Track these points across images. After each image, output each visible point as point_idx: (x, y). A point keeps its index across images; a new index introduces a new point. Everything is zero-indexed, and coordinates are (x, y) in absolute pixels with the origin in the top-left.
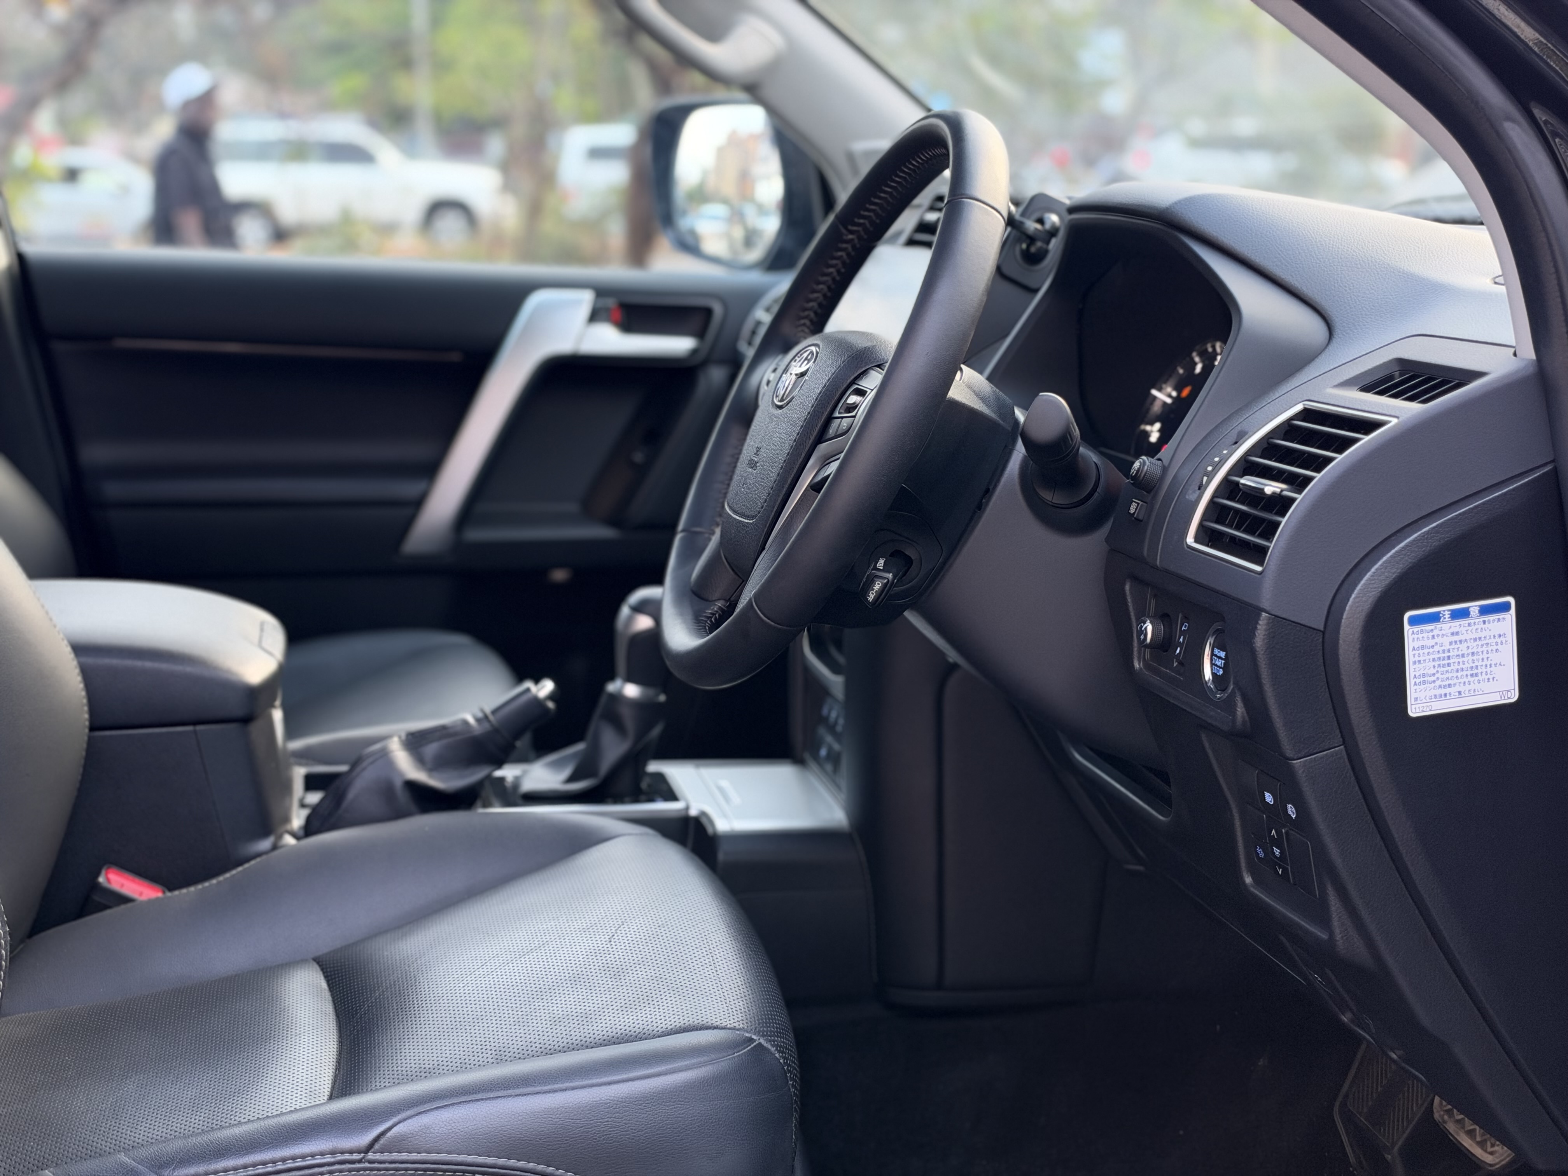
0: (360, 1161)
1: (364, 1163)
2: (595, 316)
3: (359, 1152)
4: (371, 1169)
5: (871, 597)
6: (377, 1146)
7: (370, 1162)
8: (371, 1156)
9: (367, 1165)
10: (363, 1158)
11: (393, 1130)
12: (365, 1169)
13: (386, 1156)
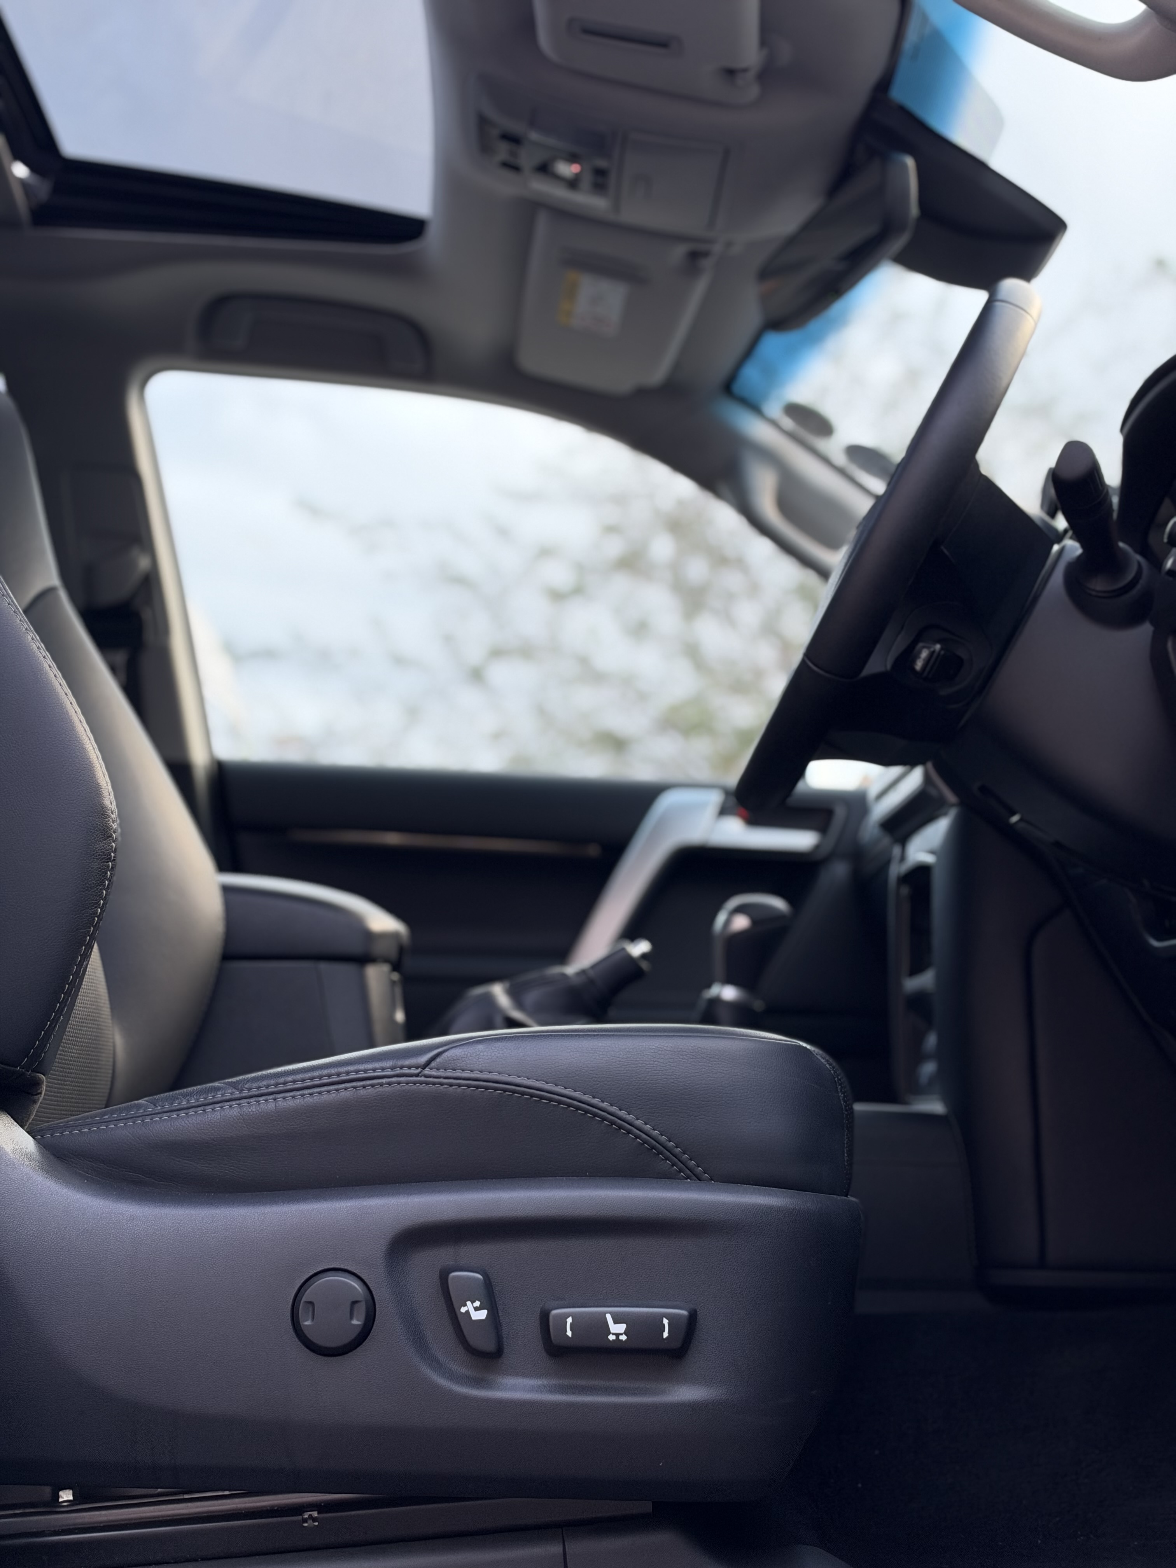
0: (417, 1075)
1: (421, 1077)
2: (724, 811)
3: (417, 1068)
4: (427, 1083)
5: (919, 665)
6: (433, 1064)
7: (426, 1076)
8: (427, 1071)
9: (422, 1079)
10: (420, 1073)
11: (443, 1055)
12: (421, 1083)
13: (441, 1073)
